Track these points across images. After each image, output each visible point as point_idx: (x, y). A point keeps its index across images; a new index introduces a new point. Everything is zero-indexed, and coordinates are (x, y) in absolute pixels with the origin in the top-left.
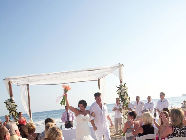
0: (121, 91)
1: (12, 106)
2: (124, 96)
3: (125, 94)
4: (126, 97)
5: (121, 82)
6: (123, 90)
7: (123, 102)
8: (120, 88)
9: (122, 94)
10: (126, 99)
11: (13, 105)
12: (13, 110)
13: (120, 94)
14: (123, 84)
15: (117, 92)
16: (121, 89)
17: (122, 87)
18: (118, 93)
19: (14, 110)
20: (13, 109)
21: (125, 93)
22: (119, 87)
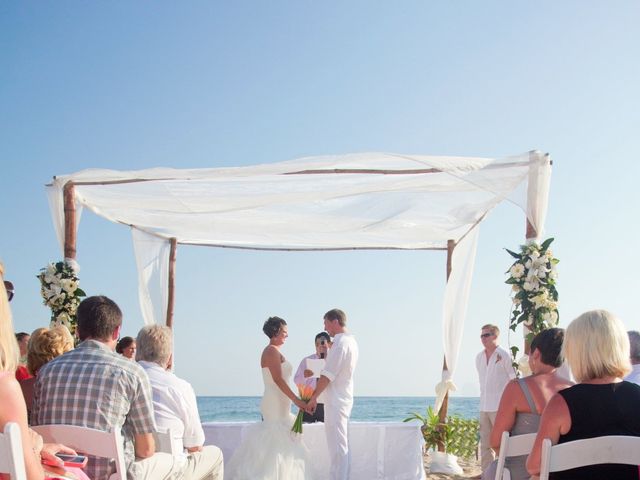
0: (526, 271)
1: (63, 291)
2: (536, 294)
3: (541, 285)
4: (544, 299)
5: (531, 232)
6: (536, 266)
7: (530, 322)
8: (522, 258)
9: (527, 286)
10: (544, 310)
11: (67, 288)
12: (65, 310)
13: (520, 284)
14: (539, 242)
15: (508, 276)
16: (528, 264)
17: (531, 252)
18: (511, 281)
19: (70, 308)
20: (67, 306)
21: (542, 279)
22: (518, 251)
